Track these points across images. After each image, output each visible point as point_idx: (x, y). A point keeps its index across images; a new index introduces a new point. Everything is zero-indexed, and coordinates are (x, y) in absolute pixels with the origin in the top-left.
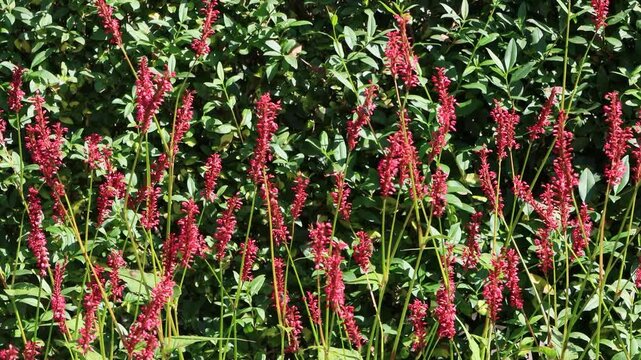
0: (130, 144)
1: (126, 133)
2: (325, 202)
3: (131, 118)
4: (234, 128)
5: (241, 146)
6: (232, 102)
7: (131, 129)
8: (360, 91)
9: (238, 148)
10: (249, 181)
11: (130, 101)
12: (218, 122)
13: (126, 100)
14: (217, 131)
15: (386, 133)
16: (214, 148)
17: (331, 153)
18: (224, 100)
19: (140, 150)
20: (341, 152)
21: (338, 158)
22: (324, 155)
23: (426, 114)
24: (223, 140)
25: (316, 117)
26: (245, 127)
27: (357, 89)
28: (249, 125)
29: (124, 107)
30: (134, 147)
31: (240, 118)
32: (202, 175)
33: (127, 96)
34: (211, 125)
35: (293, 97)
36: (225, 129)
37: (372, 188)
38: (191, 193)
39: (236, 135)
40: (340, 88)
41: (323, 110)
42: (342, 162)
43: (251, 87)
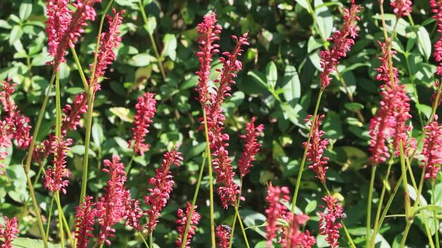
0: (18, 80)
1: (13, 66)
2: (270, 155)
3: (18, 46)
4: (153, 59)
5: (161, 82)
6: (151, 25)
7: (19, 60)
8: (318, 11)
9: (159, 85)
10: (173, 127)
11: (17, 24)
12: (133, 50)
13: (12, 23)
14: (131, 63)
15: (351, 64)
16: (127, 85)
17: (279, 91)
18: (140, 22)
19: (31, 88)
20: (293, 89)
21: (289, 97)
22: (270, 94)
23: (403, 41)
24: (139, 74)
25: (259, 45)
26: (167, 58)
27: (313, 8)
28: (173, 56)
29: (9, 31)
30: (22, 85)
31: (161, 46)
32: (112, 120)
33: (13, 17)
34: (124, 55)
35: (229, 19)
36: (142, 60)
37: (333, 137)
38: (97, 144)
39: (155, 68)
40: (290, 8)
41: (268, 36)
42: (294, 103)
43: (175, 6)
